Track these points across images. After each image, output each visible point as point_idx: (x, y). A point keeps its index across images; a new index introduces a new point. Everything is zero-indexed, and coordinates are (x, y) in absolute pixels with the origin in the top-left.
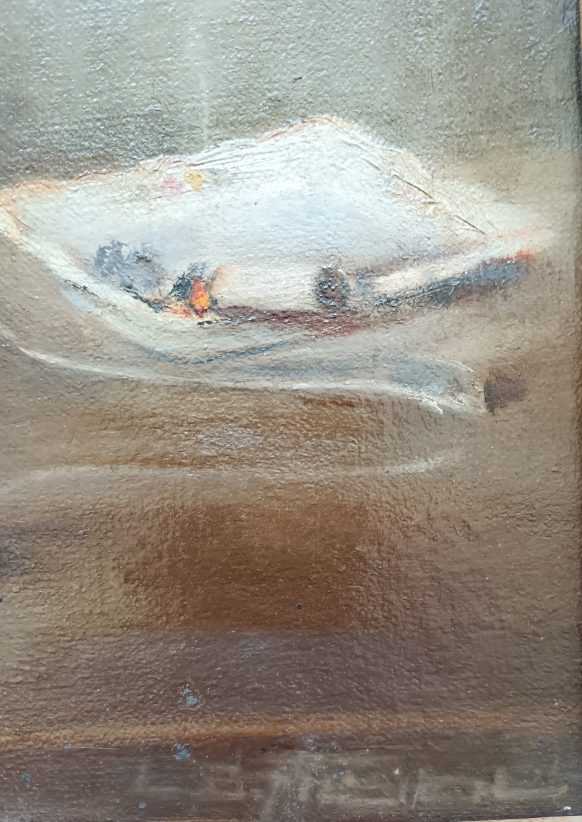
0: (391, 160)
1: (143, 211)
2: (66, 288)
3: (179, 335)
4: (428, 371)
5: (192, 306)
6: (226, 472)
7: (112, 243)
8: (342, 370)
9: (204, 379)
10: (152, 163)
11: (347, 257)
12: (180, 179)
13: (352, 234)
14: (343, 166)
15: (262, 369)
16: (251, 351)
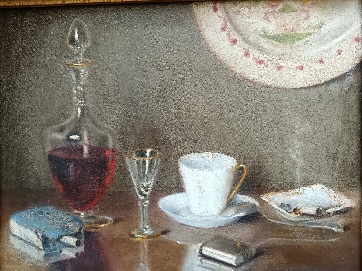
0: (329, 191)
1: (288, 198)
2: (275, 210)
3: (294, 218)
4: (334, 225)
5: (296, 213)
6: (301, 240)
7: (283, 203)
8: (320, 224)
9: (298, 225)
10: (290, 190)
11: (321, 206)
12: (294, 193)
13: (322, 203)
14: (321, 192)
15: (307, 224)
16: (305, 221)
